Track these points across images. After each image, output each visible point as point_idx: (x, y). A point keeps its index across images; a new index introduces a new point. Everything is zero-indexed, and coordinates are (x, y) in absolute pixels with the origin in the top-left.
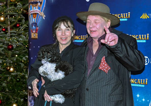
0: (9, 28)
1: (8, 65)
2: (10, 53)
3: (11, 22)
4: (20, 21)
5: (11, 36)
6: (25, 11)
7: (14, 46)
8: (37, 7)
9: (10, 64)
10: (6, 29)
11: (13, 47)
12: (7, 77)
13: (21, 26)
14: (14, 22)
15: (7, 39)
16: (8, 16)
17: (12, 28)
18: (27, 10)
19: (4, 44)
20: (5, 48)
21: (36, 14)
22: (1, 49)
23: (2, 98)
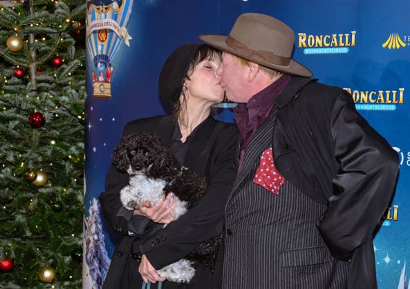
0: (33, 67)
1: (31, 166)
2: (36, 134)
3: (38, 52)
4: (63, 49)
5: (39, 90)
6: (77, 25)
7: (47, 116)
8: (109, 13)
9: (36, 163)
10: (26, 71)
11: (43, 120)
12: (28, 199)
13: (67, 63)
14: (46, 52)
15: (28, 98)
16: (32, 36)
17: (40, 70)
18: (83, 21)
19: (19, 110)
20: (22, 121)
21: (106, 31)
22: (12, 124)
23: (13, 255)
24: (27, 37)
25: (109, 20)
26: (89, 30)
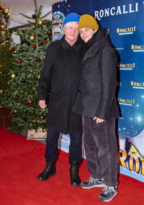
0: (37, 45)
1: (37, 73)
2: (38, 64)
3: (38, 40)
4: (45, 39)
5: (39, 51)
6: (49, 32)
7: (42, 59)
8: (59, 27)
9: (38, 72)
10: (35, 46)
11: (40, 60)
12: (36, 83)
13: (47, 43)
14: (41, 40)
15: (36, 54)
16: (37, 36)
17: (39, 45)
18: (51, 31)
19: (33, 57)
20: (34, 60)
21: (58, 32)
22: (32, 61)
23: (32, 99)
24: (35, 36)
25: (59, 29)
26: (53, 33)
